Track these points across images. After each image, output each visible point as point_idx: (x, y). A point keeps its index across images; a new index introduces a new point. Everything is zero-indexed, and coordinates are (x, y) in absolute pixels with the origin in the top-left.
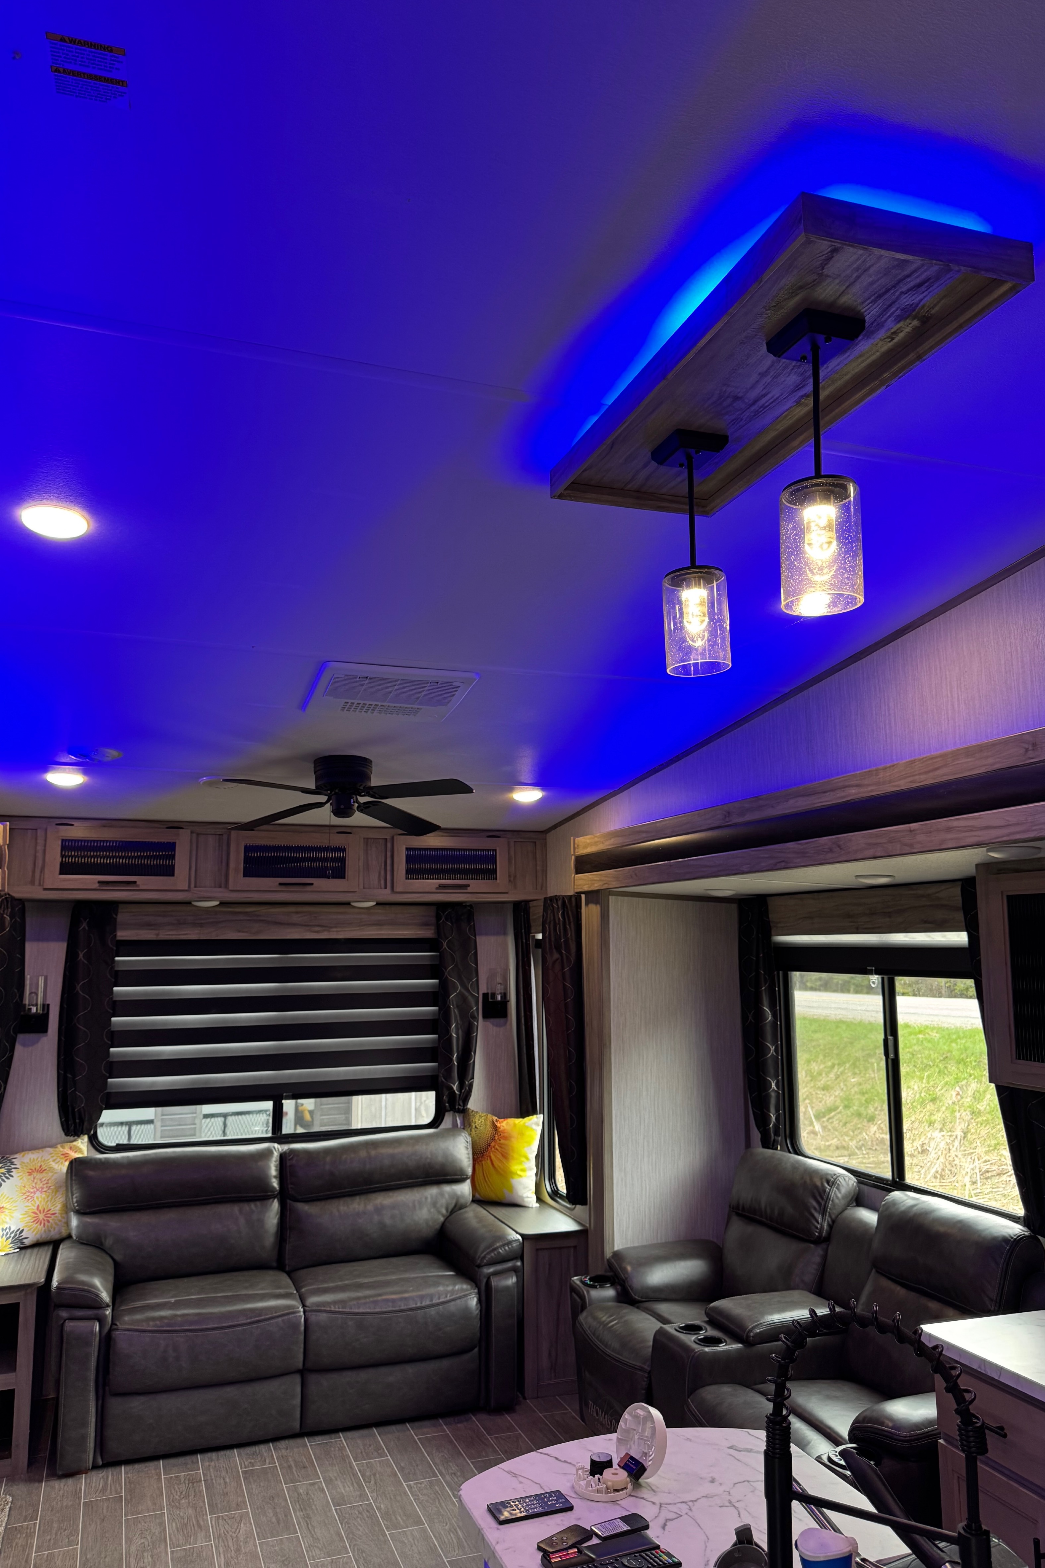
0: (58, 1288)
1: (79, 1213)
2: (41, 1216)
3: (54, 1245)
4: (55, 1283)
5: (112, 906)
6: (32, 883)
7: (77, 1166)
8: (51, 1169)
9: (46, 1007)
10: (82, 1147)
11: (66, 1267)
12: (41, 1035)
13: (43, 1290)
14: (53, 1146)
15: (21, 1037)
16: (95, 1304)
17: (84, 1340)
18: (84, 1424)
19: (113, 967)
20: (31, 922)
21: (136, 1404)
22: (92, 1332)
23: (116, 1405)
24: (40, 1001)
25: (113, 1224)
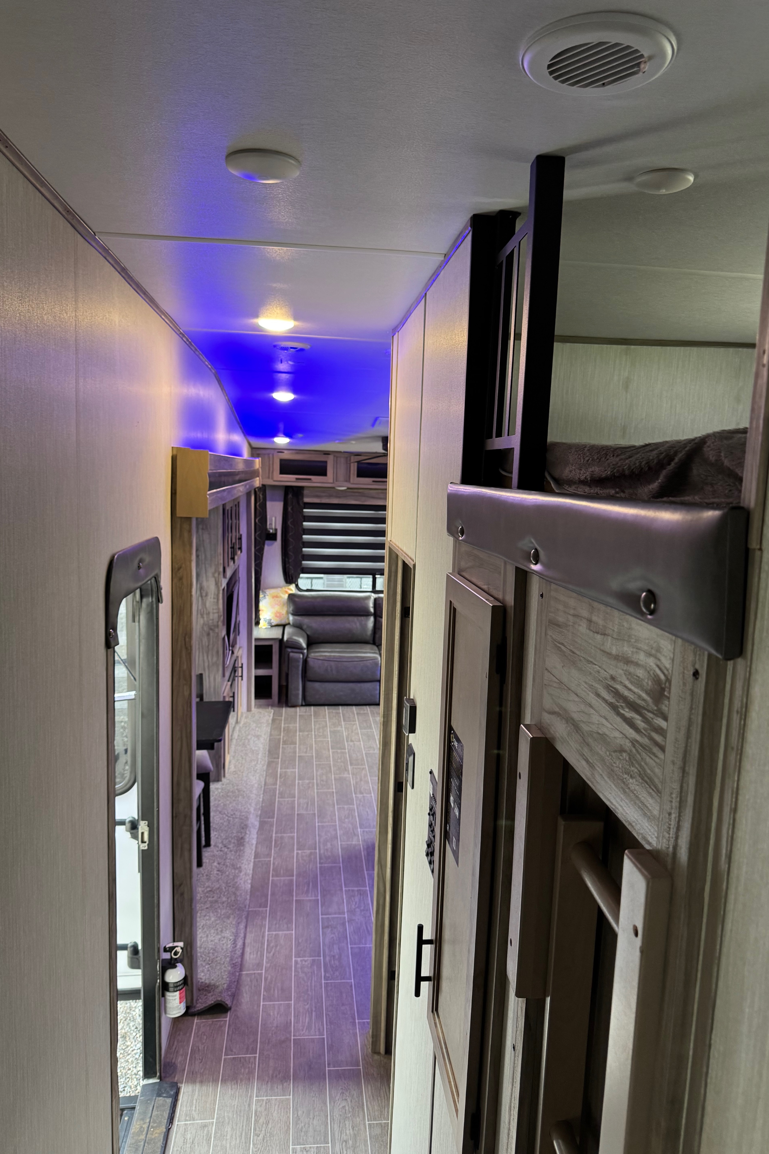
0: (287, 641)
1: (293, 614)
2: (278, 615)
3: (284, 626)
4: (285, 639)
5: (302, 488)
6: (269, 478)
7: (292, 597)
8: (281, 597)
9: (276, 530)
10: (292, 589)
11: (289, 634)
12: (273, 541)
13: (281, 641)
14: (281, 587)
15: (267, 542)
16: (301, 648)
17: (297, 660)
18: (298, 690)
19: (302, 514)
20: (268, 493)
21: (317, 685)
22: (300, 658)
23: (309, 684)
24: (273, 527)
25: (306, 621)
